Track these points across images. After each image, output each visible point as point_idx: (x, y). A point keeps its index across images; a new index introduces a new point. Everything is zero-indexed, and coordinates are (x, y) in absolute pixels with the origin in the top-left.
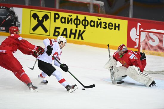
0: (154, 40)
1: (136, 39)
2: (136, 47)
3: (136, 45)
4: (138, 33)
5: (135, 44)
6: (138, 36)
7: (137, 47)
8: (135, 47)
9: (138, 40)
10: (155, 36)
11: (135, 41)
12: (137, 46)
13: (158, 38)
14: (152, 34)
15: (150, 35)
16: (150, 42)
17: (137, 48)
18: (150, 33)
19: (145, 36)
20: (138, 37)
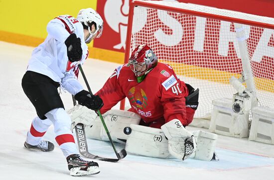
0: (168, 31)
1: (120, 24)
2: (118, 47)
3: (119, 42)
4: (126, 10)
5: (116, 37)
6: (127, 18)
7: (123, 48)
8: (116, 47)
9: (126, 28)
10: (175, 19)
11: (118, 31)
12: (123, 44)
13: (180, 25)
14: (165, 12)
15: (159, 15)
16: (159, 35)
17: (122, 50)
18: (159, 11)
19: (146, 18)
20: (125, 20)
